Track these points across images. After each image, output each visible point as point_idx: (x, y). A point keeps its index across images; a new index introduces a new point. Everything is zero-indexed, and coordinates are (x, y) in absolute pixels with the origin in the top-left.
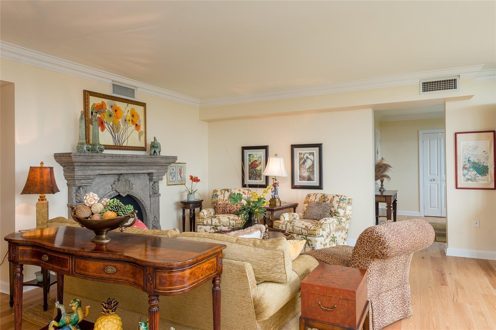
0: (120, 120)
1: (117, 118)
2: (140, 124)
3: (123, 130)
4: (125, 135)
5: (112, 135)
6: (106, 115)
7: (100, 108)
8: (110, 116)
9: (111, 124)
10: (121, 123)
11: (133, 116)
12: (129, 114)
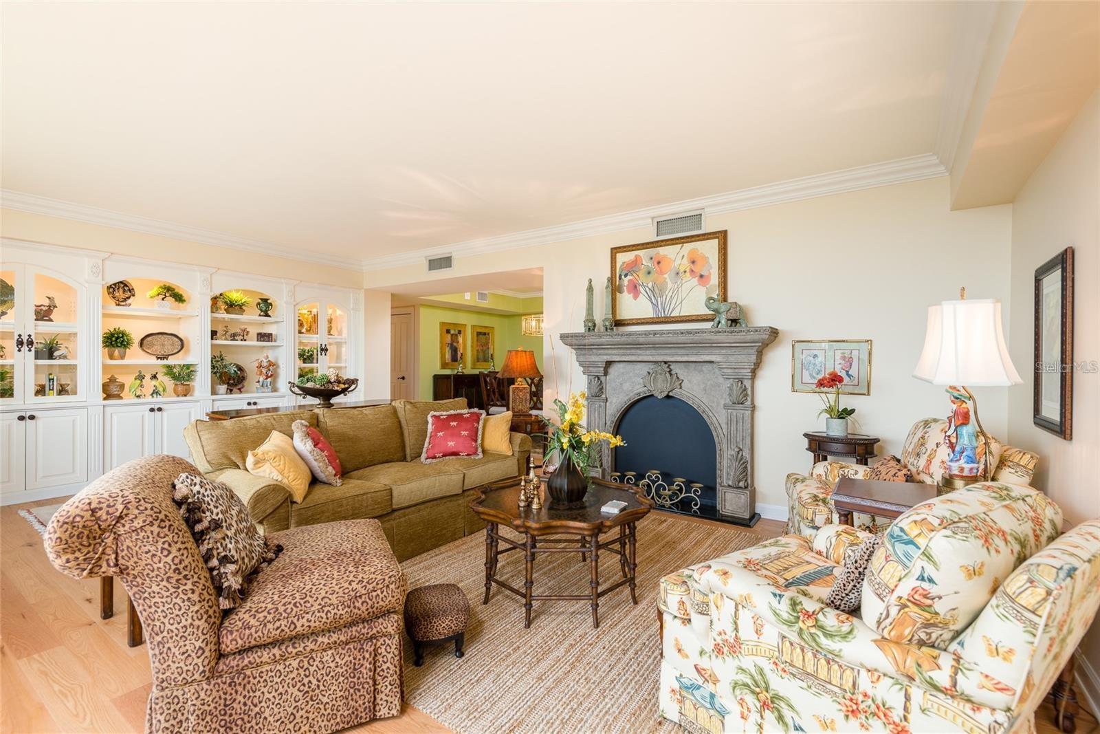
0: (666, 276)
1: (662, 273)
2: (710, 274)
3: (671, 291)
4: (676, 298)
5: (652, 303)
6: (642, 274)
7: (632, 267)
8: (649, 273)
9: (650, 285)
10: (668, 280)
11: (693, 262)
12: (686, 262)
